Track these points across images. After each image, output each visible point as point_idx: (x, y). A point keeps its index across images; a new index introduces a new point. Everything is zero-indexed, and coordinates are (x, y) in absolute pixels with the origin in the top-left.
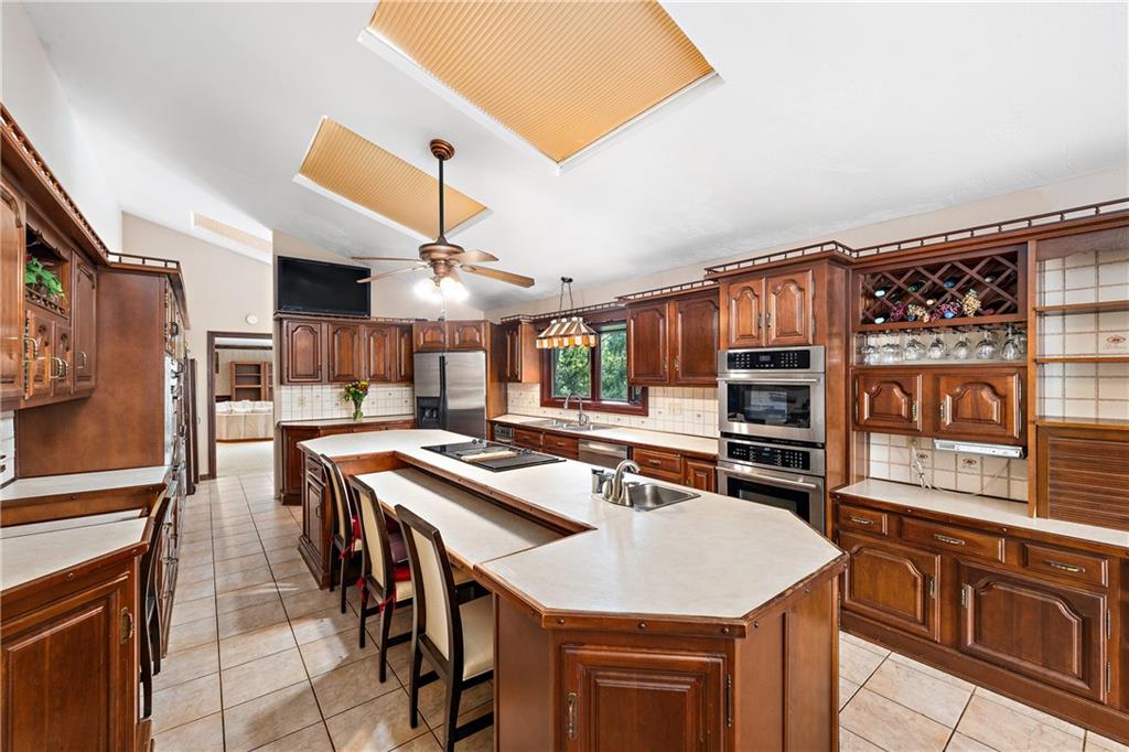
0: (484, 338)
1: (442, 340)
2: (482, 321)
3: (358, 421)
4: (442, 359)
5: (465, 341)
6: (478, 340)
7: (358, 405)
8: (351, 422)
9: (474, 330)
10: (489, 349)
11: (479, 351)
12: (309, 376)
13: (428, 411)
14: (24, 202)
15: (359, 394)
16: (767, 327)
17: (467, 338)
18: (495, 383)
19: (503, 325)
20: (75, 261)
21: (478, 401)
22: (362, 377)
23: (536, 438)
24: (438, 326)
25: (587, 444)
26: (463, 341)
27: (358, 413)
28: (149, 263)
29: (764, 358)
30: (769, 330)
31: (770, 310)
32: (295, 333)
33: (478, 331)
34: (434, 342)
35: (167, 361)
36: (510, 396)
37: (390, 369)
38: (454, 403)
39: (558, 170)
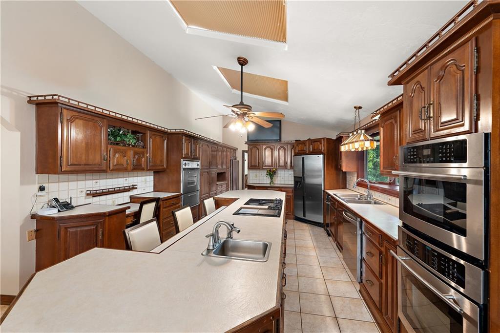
0: (323, 147)
1: (305, 149)
2: (322, 138)
3: (272, 185)
4: (303, 158)
5: (315, 149)
6: (320, 148)
7: (271, 178)
8: (269, 185)
9: (319, 143)
10: (326, 153)
11: (320, 154)
12: (256, 166)
13: (299, 183)
14: (105, 120)
15: (272, 174)
16: (430, 117)
17: (315, 148)
18: (333, 171)
19: (337, 139)
20: (148, 133)
21: (320, 181)
22: (275, 167)
23: (335, 204)
24: (304, 143)
25: (345, 211)
26: (314, 149)
27: (272, 181)
28: (177, 131)
29: (427, 152)
30: (432, 121)
31: (432, 99)
32: (251, 149)
33: (321, 143)
34: (302, 150)
35: (182, 160)
36: (347, 179)
37: (287, 163)
38: (309, 181)
39: (285, 47)
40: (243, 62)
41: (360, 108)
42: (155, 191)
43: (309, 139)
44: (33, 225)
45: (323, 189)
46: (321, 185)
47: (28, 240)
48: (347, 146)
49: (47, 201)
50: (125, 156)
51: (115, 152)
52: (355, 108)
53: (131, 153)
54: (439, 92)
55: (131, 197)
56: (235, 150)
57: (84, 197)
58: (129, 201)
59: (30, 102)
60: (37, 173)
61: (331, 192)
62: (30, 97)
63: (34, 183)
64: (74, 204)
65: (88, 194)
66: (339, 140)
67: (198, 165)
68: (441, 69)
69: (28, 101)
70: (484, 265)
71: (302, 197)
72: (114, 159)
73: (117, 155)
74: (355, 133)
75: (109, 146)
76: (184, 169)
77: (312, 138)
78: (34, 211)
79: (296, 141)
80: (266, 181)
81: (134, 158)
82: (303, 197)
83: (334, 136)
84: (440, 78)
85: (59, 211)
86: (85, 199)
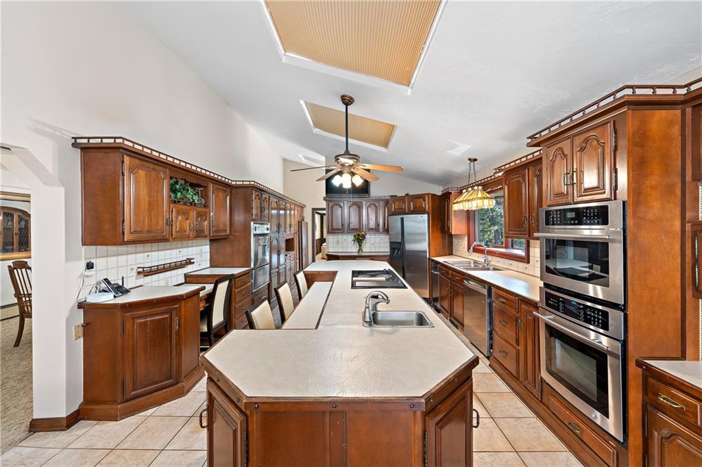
0: (427, 205)
1: (404, 207)
2: (426, 194)
3: (361, 254)
4: (402, 219)
6: (424, 206)
7: (360, 245)
8: (357, 254)
9: (422, 200)
10: (430, 212)
11: (424, 214)
12: (339, 229)
13: (396, 251)
14: (168, 170)
15: (360, 239)
16: (573, 184)
17: (417, 206)
18: (438, 234)
19: (443, 195)
20: (211, 186)
21: (423, 246)
22: (364, 230)
23: (448, 273)
24: (402, 199)
25: (467, 280)
26: (415, 207)
27: (360, 250)
28: (245, 183)
29: (570, 215)
30: (575, 187)
31: (575, 167)
32: (332, 207)
33: (424, 200)
34: (399, 209)
35: (252, 223)
36: (454, 243)
37: (379, 225)
38: (409, 247)
39: (409, 91)
40: (347, 101)
41: (475, 160)
42: (212, 266)
43: (407, 195)
44: (80, 318)
45: (428, 256)
46: (426, 252)
47: (74, 339)
48: (461, 204)
49: (95, 283)
50: (187, 219)
51: (178, 213)
52: (469, 160)
53: (193, 214)
54: (581, 161)
55: (186, 276)
56: (302, 207)
57: (134, 278)
58: (184, 281)
59: (75, 145)
60: (84, 244)
61: (441, 260)
62: (76, 138)
63: (80, 259)
64: (127, 286)
65: (139, 273)
66: (446, 196)
67: (268, 229)
68: (583, 142)
69: (73, 144)
70: (623, 308)
71: (401, 268)
72: (176, 223)
73: (180, 218)
74: (470, 189)
75: (172, 205)
76: (254, 235)
77: (411, 194)
78: (81, 299)
79: (392, 196)
80: (353, 249)
81: (197, 221)
82: (403, 267)
83: (438, 191)
84: (582, 149)
85: (115, 297)
86: (136, 279)
